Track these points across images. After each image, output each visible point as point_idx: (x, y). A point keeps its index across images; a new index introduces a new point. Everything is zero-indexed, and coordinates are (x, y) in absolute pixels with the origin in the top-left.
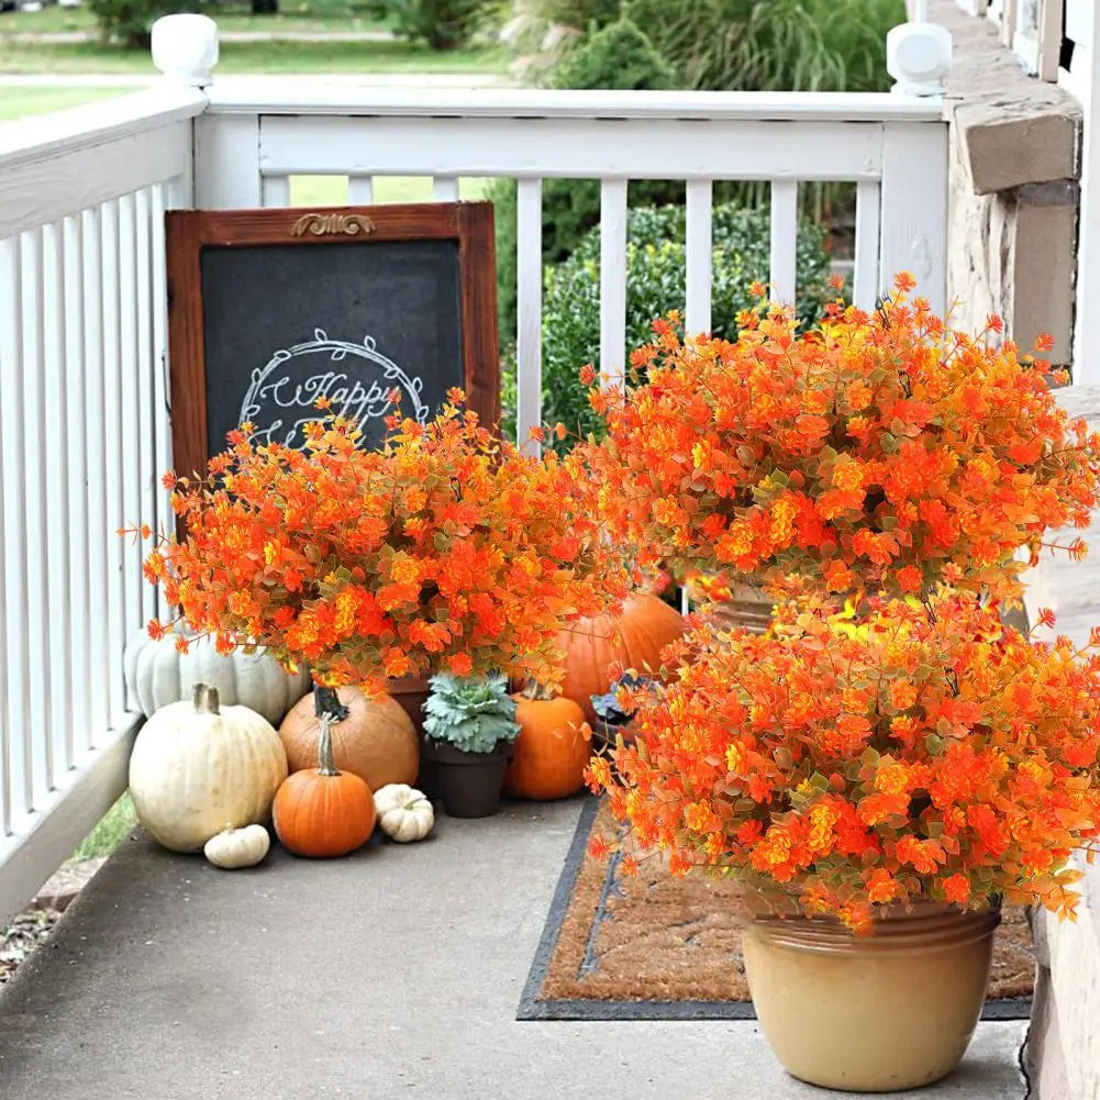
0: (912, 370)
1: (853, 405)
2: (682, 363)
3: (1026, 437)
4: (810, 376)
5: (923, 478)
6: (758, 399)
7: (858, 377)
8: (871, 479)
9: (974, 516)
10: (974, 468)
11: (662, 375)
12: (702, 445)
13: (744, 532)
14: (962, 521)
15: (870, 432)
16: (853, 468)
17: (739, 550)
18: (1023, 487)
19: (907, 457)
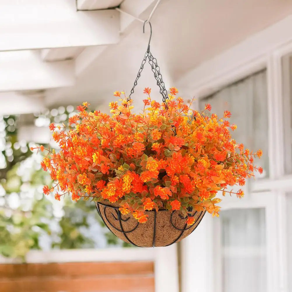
0: (177, 125)
1: (154, 138)
2: (88, 123)
3: (220, 150)
4: (137, 127)
5: (181, 166)
6: (118, 136)
7: (156, 128)
8: (161, 166)
9: (201, 181)
10: (200, 162)
11: (81, 127)
12: (96, 154)
13: (112, 187)
14: (196, 183)
15: (160, 149)
16: (154, 163)
17: (110, 194)
18: (219, 170)
19: (175, 158)
